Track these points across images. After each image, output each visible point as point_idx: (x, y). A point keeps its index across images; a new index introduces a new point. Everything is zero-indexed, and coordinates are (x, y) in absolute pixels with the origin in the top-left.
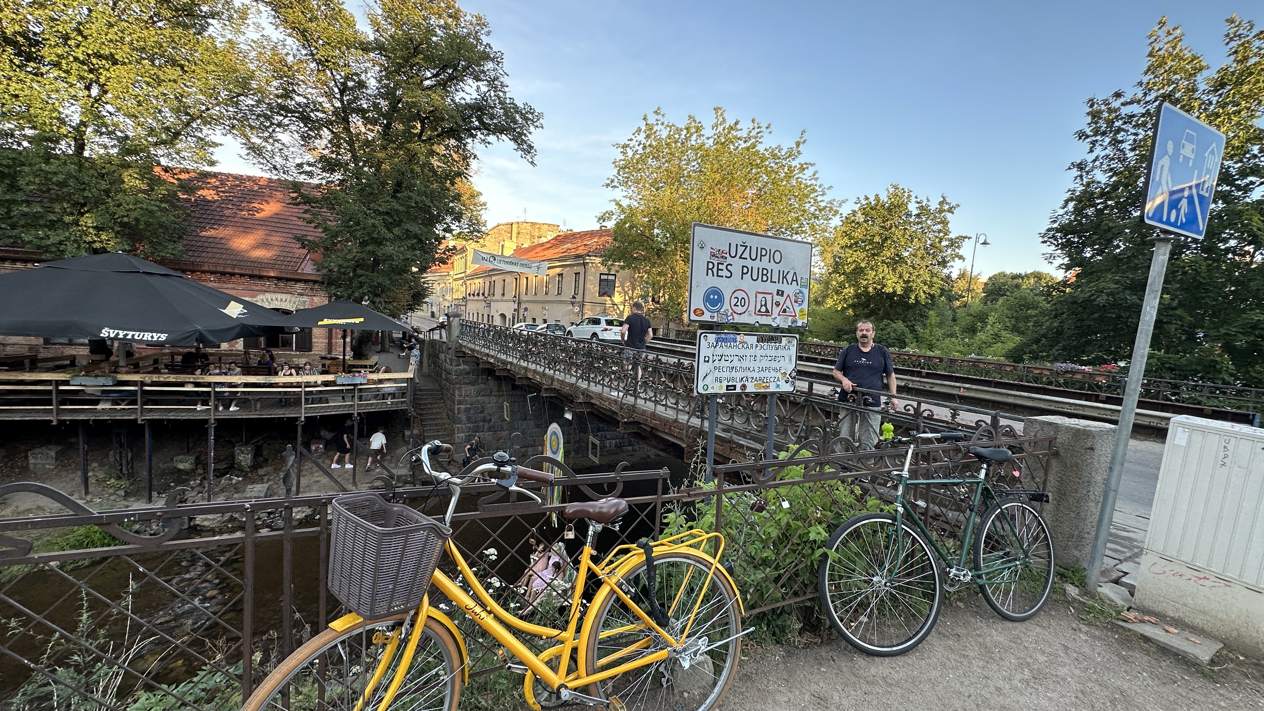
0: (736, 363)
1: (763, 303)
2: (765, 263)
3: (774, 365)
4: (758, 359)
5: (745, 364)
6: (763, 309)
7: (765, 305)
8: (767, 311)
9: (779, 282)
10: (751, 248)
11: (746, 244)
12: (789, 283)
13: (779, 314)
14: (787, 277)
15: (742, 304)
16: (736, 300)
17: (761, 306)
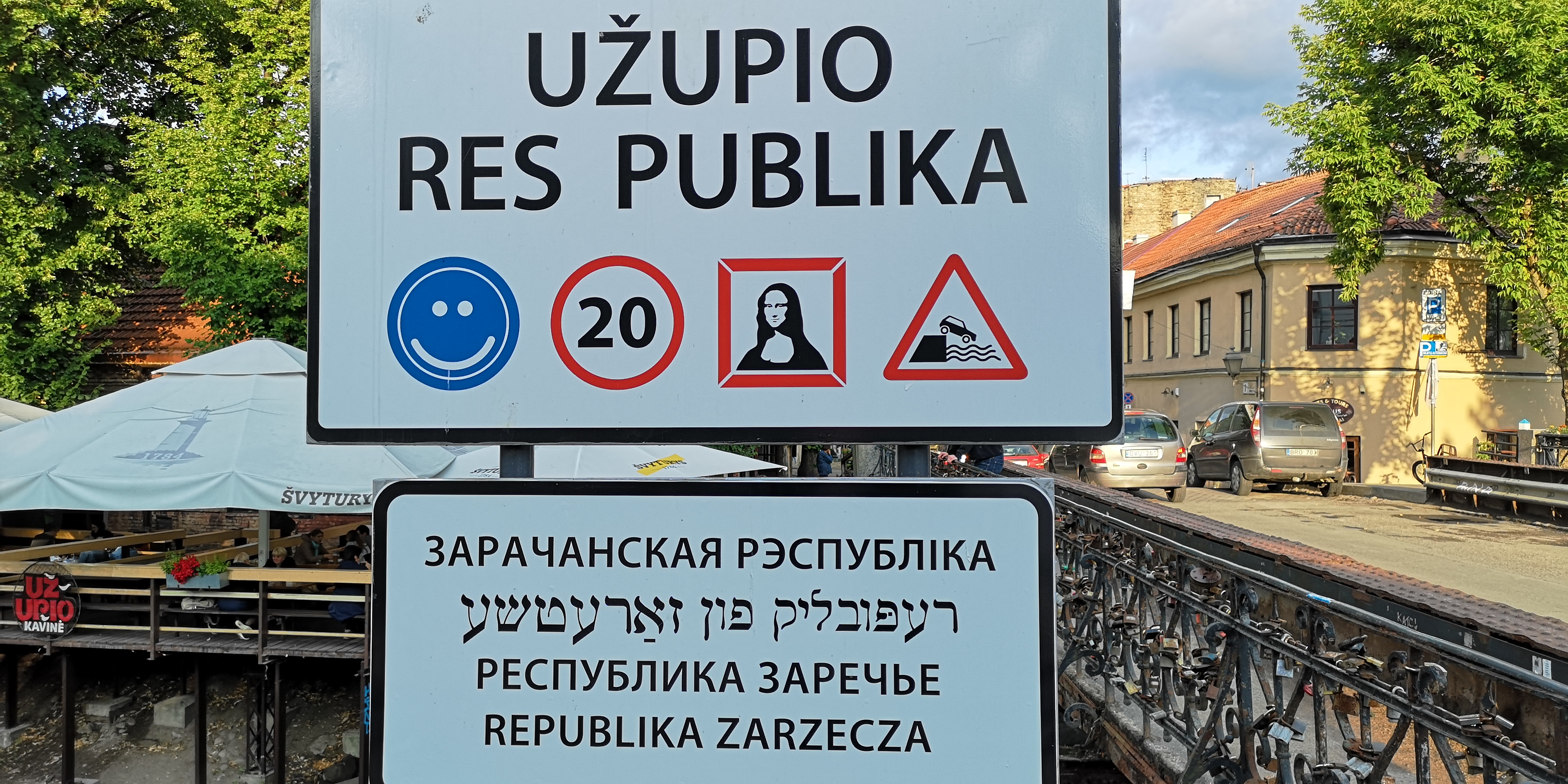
0: (613, 639)
1: (776, 316)
4: (763, 614)
5: (673, 644)
6: (779, 349)
7: (793, 326)
8: (806, 355)
9: (877, 198)
10: (669, 38)
11: (635, 28)
12: (958, 191)
13: (892, 372)
14: (935, 162)
15: (638, 330)
16: (595, 313)
17: (765, 332)
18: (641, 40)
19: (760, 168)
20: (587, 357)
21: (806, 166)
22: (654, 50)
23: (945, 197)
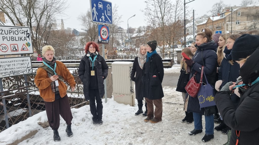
0: (7, 67)
1: (14, 47)
2: (12, 35)
3: (22, 66)
4: (16, 65)
5: (11, 67)
6: (14, 49)
7: (15, 48)
8: (16, 50)
9: (19, 40)
10: (5, 30)
11: (2, 30)
12: (23, 40)
13: (21, 50)
14: (22, 38)
15: (5, 49)
16: (2, 48)
17: (13, 48)
18: (3, 30)
19: (12, 39)
20: (2, 50)
21: (14, 38)
22: (4, 31)
23: (23, 41)
